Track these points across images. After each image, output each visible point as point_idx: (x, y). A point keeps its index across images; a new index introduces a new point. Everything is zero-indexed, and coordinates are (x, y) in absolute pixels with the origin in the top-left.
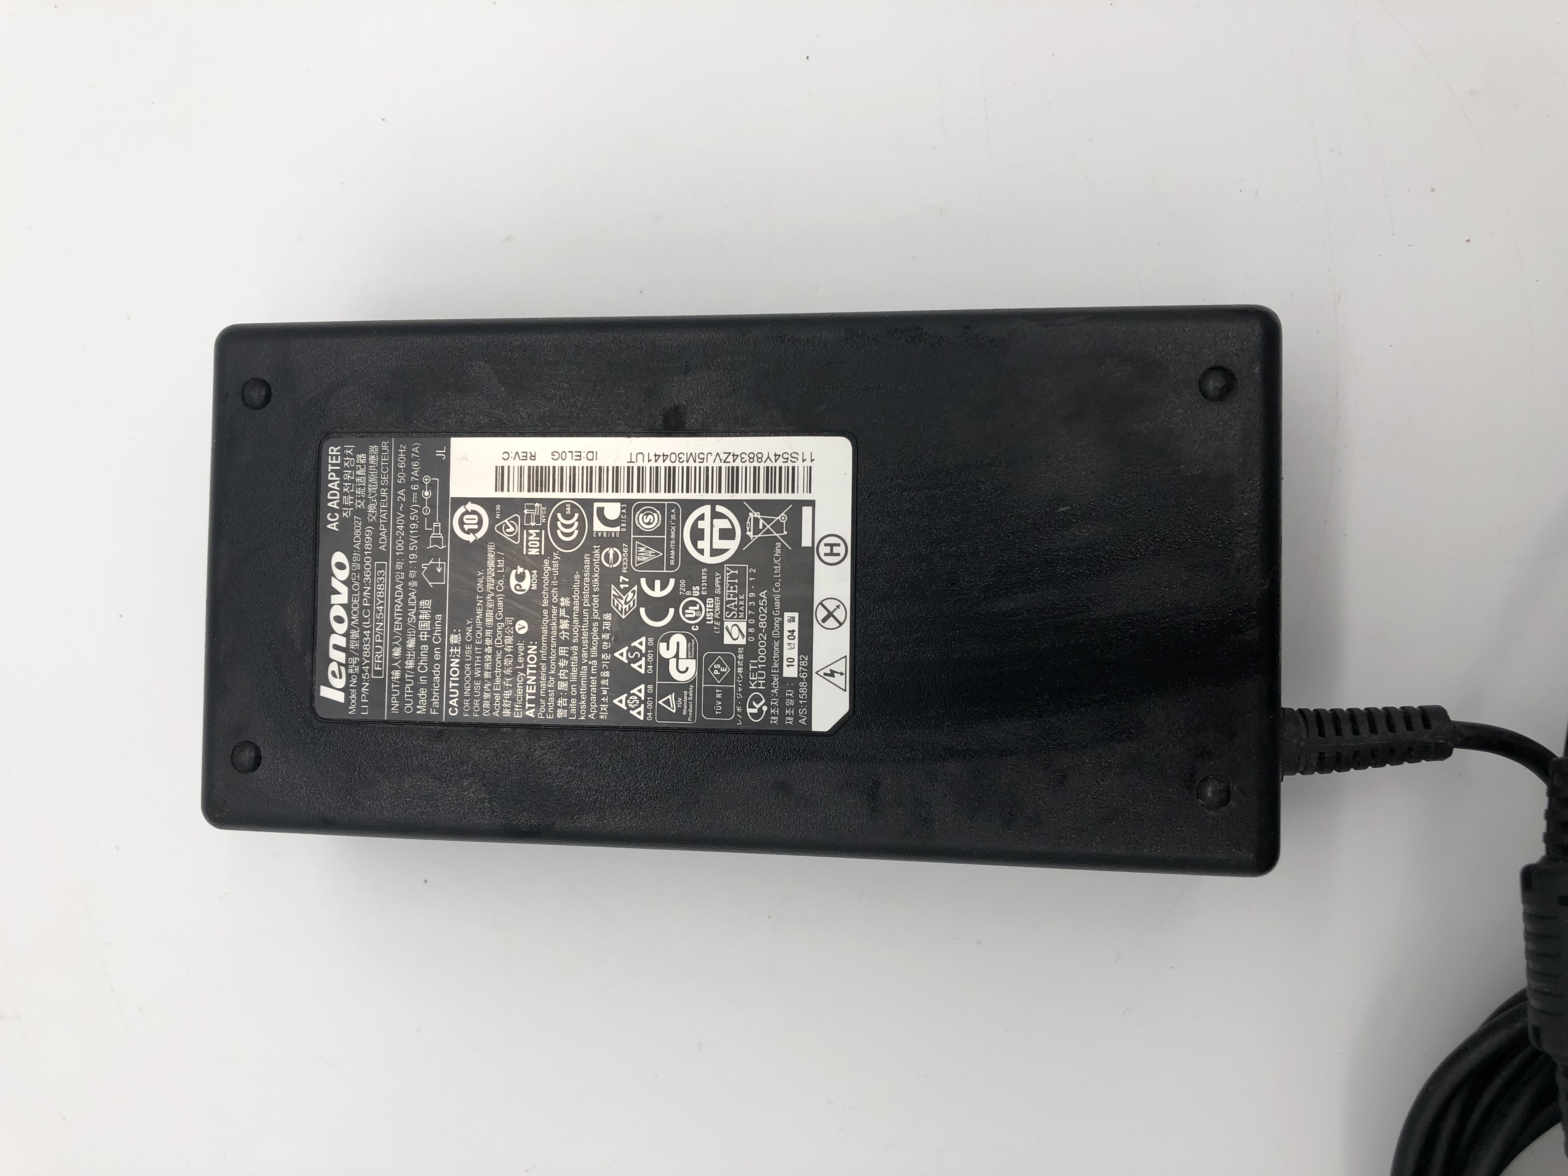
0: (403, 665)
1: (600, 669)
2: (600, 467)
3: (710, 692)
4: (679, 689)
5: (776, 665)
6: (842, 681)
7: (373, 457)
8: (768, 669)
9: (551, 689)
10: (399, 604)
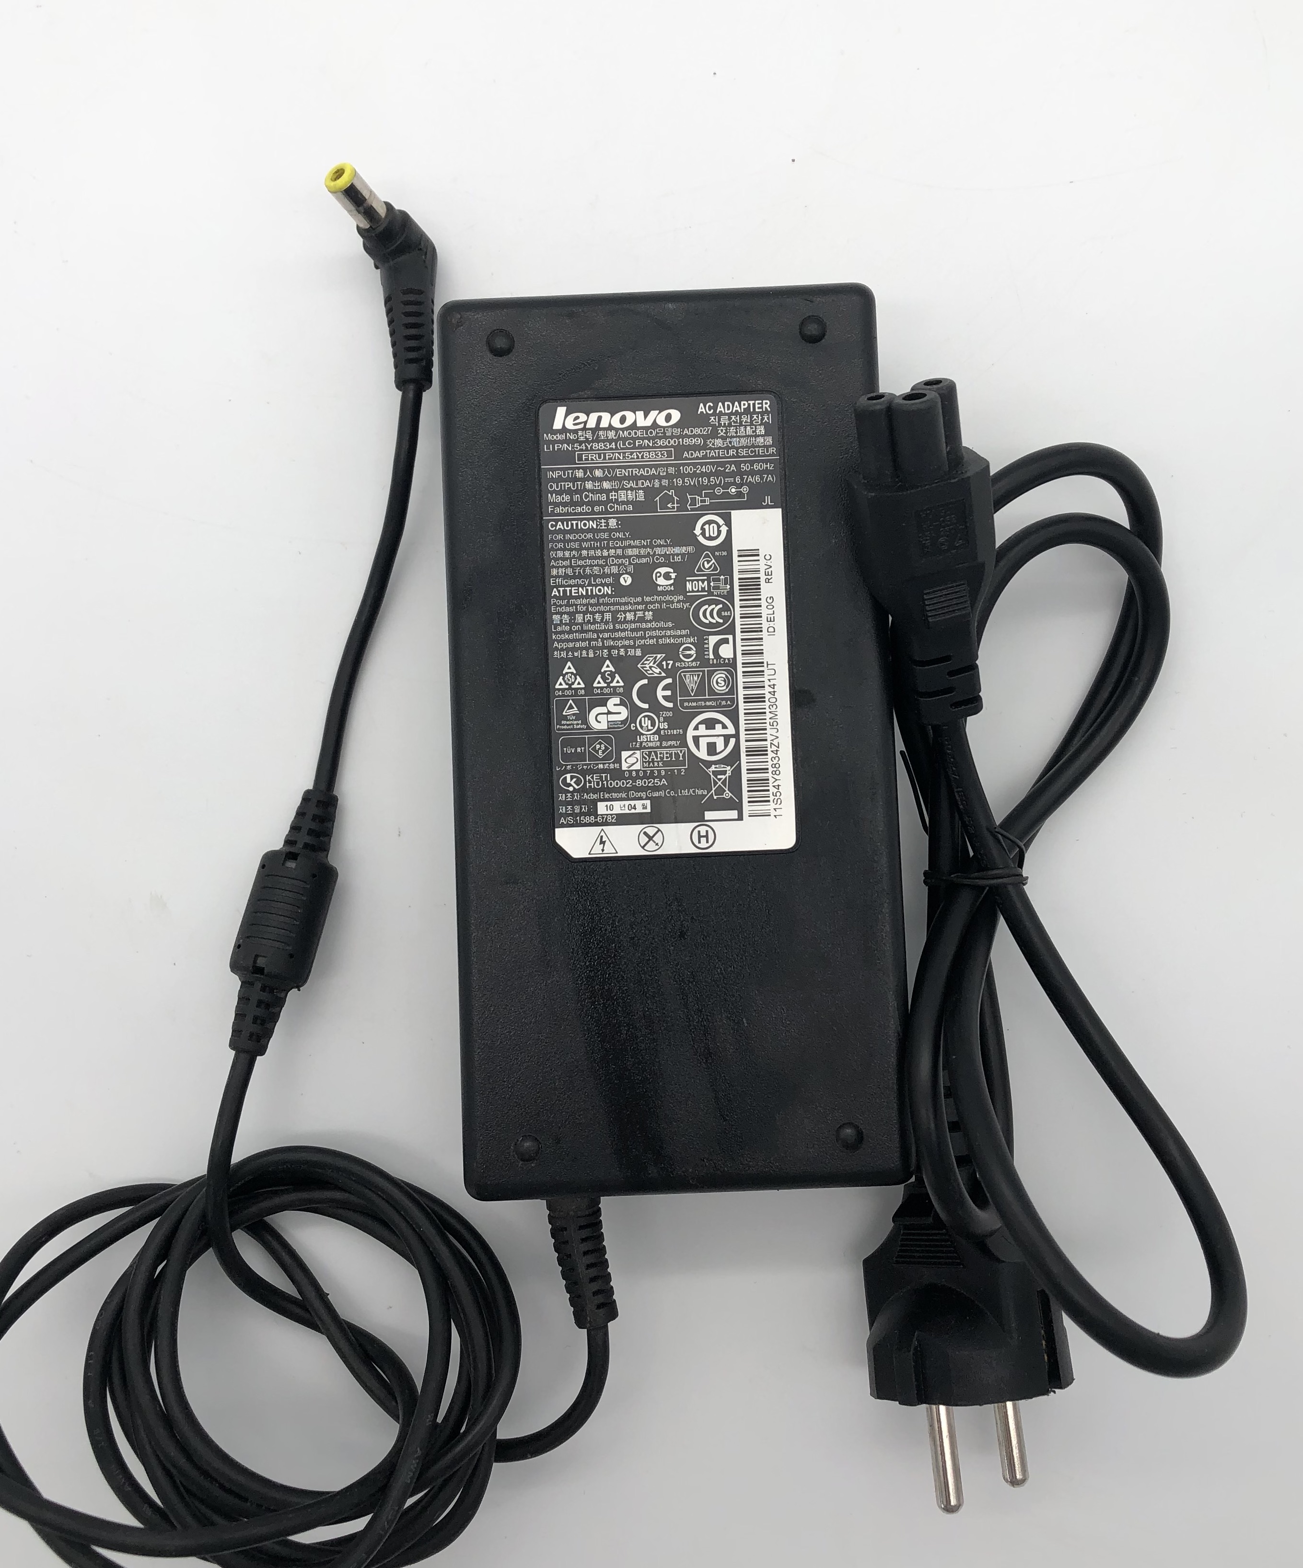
0: (588, 479)
1: (595, 648)
2: (762, 639)
3: (581, 742)
4: (583, 717)
5: (606, 796)
6: (597, 852)
7: (762, 441)
8: (603, 789)
9: (576, 609)
10: (639, 473)
